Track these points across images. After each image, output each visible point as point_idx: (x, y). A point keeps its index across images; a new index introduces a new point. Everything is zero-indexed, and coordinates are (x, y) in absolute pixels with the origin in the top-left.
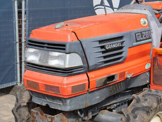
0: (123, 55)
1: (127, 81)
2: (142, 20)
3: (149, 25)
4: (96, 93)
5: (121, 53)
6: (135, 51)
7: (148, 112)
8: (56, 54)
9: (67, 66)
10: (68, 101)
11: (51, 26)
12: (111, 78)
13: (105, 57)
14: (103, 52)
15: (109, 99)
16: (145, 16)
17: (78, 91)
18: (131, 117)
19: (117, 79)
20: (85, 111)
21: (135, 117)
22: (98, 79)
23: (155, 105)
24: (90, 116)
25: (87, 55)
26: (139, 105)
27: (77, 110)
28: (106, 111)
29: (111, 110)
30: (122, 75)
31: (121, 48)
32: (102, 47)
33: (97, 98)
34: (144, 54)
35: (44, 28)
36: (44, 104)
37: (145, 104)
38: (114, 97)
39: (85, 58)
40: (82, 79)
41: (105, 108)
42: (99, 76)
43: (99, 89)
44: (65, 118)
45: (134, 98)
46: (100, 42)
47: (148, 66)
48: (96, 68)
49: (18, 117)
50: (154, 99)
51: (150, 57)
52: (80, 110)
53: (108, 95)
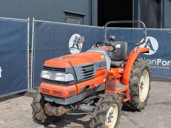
0: (94, 74)
1: (95, 88)
2: (102, 56)
3: (105, 59)
4: (80, 95)
5: (92, 73)
6: (99, 72)
7: (109, 104)
8: (60, 74)
9: (66, 81)
10: (66, 99)
11: (56, 59)
12: (88, 87)
13: (85, 76)
14: (84, 73)
15: (85, 98)
16: (103, 54)
17: (71, 94)
18: (100, 107)
19: (90, 87)
20: (74, 105)
21: (102, 107)
22: (82, 87)
23: (112, 100)
24: (76, 107)
25: (77, 75)
26: (104, 101)
27: (70, 105)
28: (84, 104)
29: (86, 104)
30: (93, 85)
31: (92, 71)
32: (84, 70)
33: (80, 97)
34: (102, 74)
35: (52, 60)
36: (52, 101)
37: (107, 100)
38: (87, 97)
39: (75, 76)
40: (73, 87)
41: (83, 103)
42: (82, 86)
43: (82, 92)
44: (63, 108)
45: (100, 97)
46: (83, 67)
47: (105, 80)
48: (81, 82)
49: (35, 108)
50: (112, 97)
51: (105, 75)
52: (72, 104)
53: (85, 96)
